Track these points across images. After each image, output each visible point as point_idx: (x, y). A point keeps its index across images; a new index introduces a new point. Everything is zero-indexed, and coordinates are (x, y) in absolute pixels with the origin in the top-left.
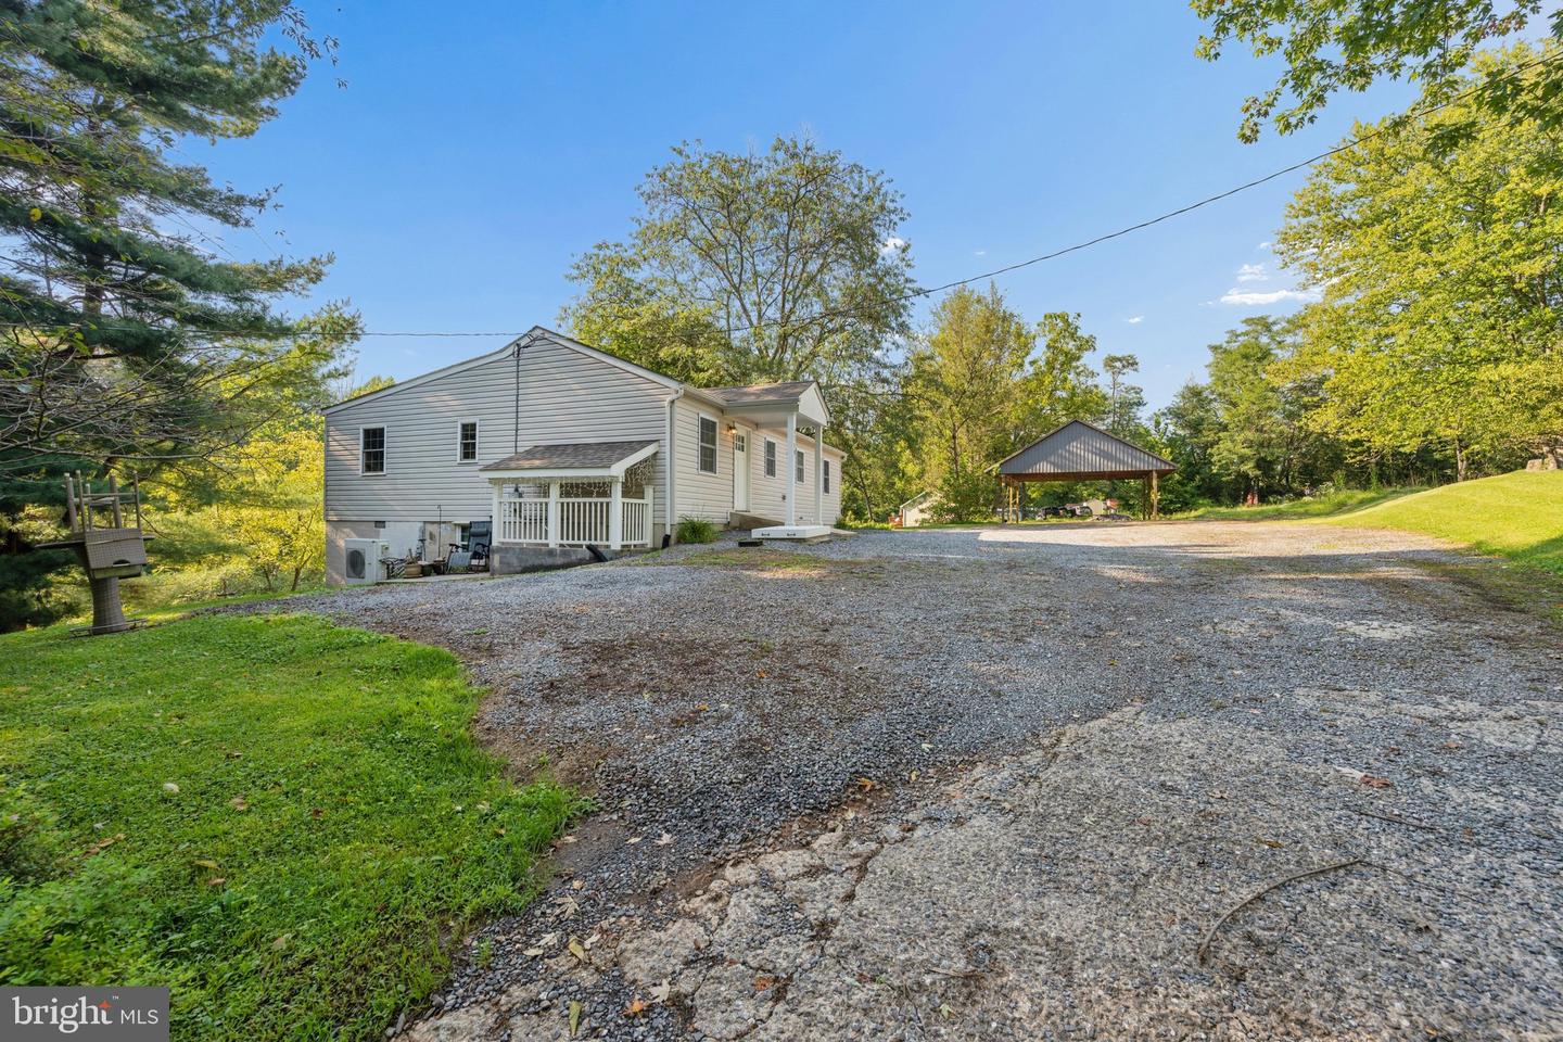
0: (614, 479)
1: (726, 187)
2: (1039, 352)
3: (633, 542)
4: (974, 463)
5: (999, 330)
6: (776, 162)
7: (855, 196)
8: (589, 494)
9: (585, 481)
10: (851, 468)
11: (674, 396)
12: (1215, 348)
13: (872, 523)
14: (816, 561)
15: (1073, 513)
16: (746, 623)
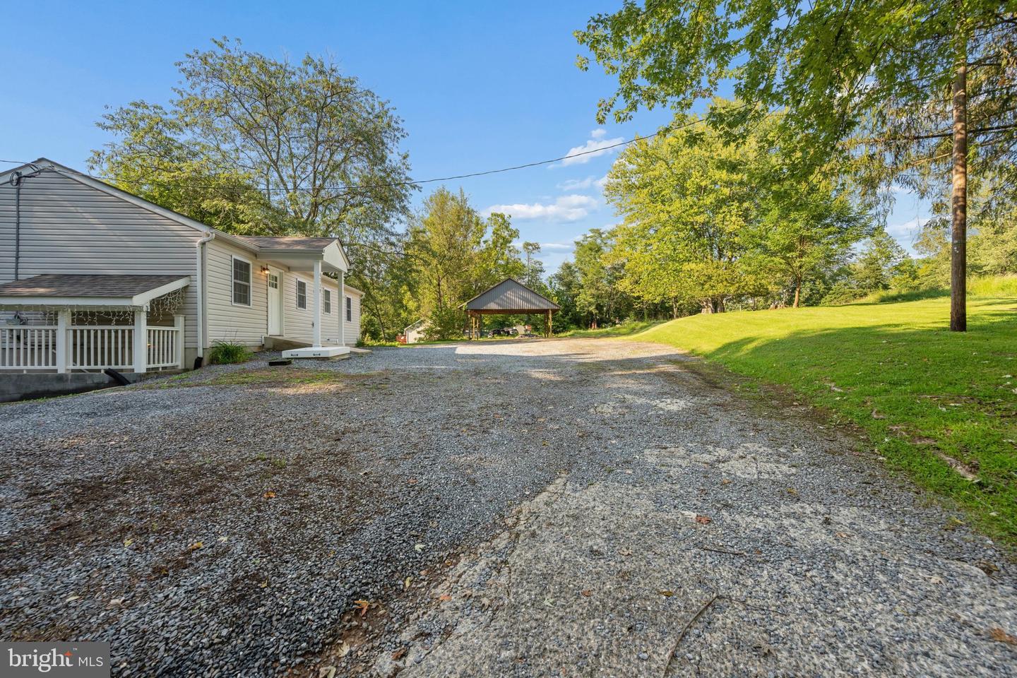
0: (140, 308)
1: (265, 84)
2: (489, 236)
3: (161, 365)
4: (452, 303)
5: (465, 220)
6: (307, 73)
7: (370, 114)
8: (109, 322)
9: (102, 310)
10: (368, 302)
11: (205, 239)
12: (577, 243)
13: (384, 342)
14: (336, 376)
15: (508, 332)
16: (263, 440)
